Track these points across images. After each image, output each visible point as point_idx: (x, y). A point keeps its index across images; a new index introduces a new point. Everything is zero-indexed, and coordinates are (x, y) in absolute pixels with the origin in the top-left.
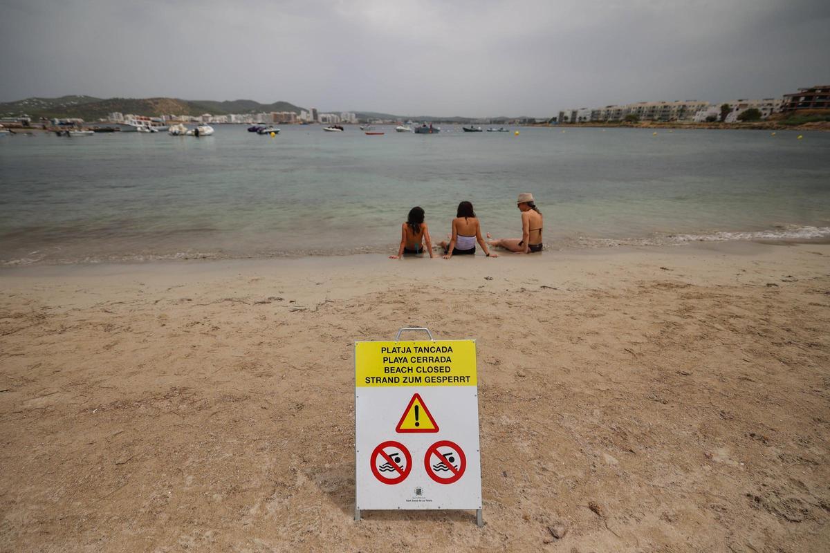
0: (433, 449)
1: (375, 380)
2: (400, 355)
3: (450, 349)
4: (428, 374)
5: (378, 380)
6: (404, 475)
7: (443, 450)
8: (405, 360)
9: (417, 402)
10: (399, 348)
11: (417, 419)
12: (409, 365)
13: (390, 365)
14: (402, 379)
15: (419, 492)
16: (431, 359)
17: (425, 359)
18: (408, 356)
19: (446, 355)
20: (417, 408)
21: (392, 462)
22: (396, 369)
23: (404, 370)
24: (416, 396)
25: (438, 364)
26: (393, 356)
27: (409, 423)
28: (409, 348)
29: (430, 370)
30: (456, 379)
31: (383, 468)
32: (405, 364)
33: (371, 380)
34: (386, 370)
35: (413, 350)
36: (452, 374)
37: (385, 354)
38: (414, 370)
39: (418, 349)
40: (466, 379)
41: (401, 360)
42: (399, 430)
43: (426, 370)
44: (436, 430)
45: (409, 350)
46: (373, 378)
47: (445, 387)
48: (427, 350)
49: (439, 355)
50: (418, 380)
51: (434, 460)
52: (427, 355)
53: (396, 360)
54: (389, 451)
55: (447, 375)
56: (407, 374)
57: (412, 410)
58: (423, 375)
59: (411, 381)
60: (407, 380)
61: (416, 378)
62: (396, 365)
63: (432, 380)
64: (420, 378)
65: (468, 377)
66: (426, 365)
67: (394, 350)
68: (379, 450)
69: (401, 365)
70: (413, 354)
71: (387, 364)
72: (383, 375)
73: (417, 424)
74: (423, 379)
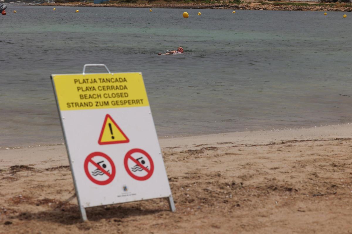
0: (128, 156)
1: (74, 105)
2: (89, 85)
3: (125, 80)
4: (112, 99)
5: (77, 104)
6: (112, 177)
7: (136, 155)
8: (94, 89)
9: (109, 121)
10: (87, 80)
11: (112, 133)
12: (97, 92)
13: (83, 93)
14: (95, 104)
15: (125, 189)
16: (112, 88)
17: (108, 88)
18: (96, 85)
19: (123, 84)
20: (110, 125)
21: (100, 168)
22: (88, 96)
23: (95, 96)
24: (108, 116)
25: (119, 91)
26: (84, 86)
27: (107, 137)
28: (95, 80)
29: (114, 95)
30: (133, 102)
31: (95, 173)
32: (94, 92)
33: (71, 105)
34: (81, 97)
35: (98, 81)
36: (130, 98)
37: (78, 84)
38: (102, 96)
39: (102, 80)
40: (140, 101)
41: (91, 89)
42: (100, 143)
43: (111, 96)
44: (127, 141)
45: (95, 81)
46: (72, 103)
47: (127, 108)
48: (108, 81)
49: (118, 84)
50: (107, 104)
51: (131, 164)
52: (110, 84)
53: (87, 89)
54: (97, 159)
55: (127, 99)
56: (97, 100)
57: (107, 127)
58: (110, 100)
59: (102, 104)
60: (99, 104)
61: (105, 102)
62: (88, 93)
63: (117, 103)
64: (108, 102)
65: (142, 100)
66: (110, 92)
67: (84, 81)
68: (89, 159)
69: (91, 93)
70: (99, 84)
71: (81, 92)
72: (79, 101)
73: (113, 138)
74: (110, 103)
